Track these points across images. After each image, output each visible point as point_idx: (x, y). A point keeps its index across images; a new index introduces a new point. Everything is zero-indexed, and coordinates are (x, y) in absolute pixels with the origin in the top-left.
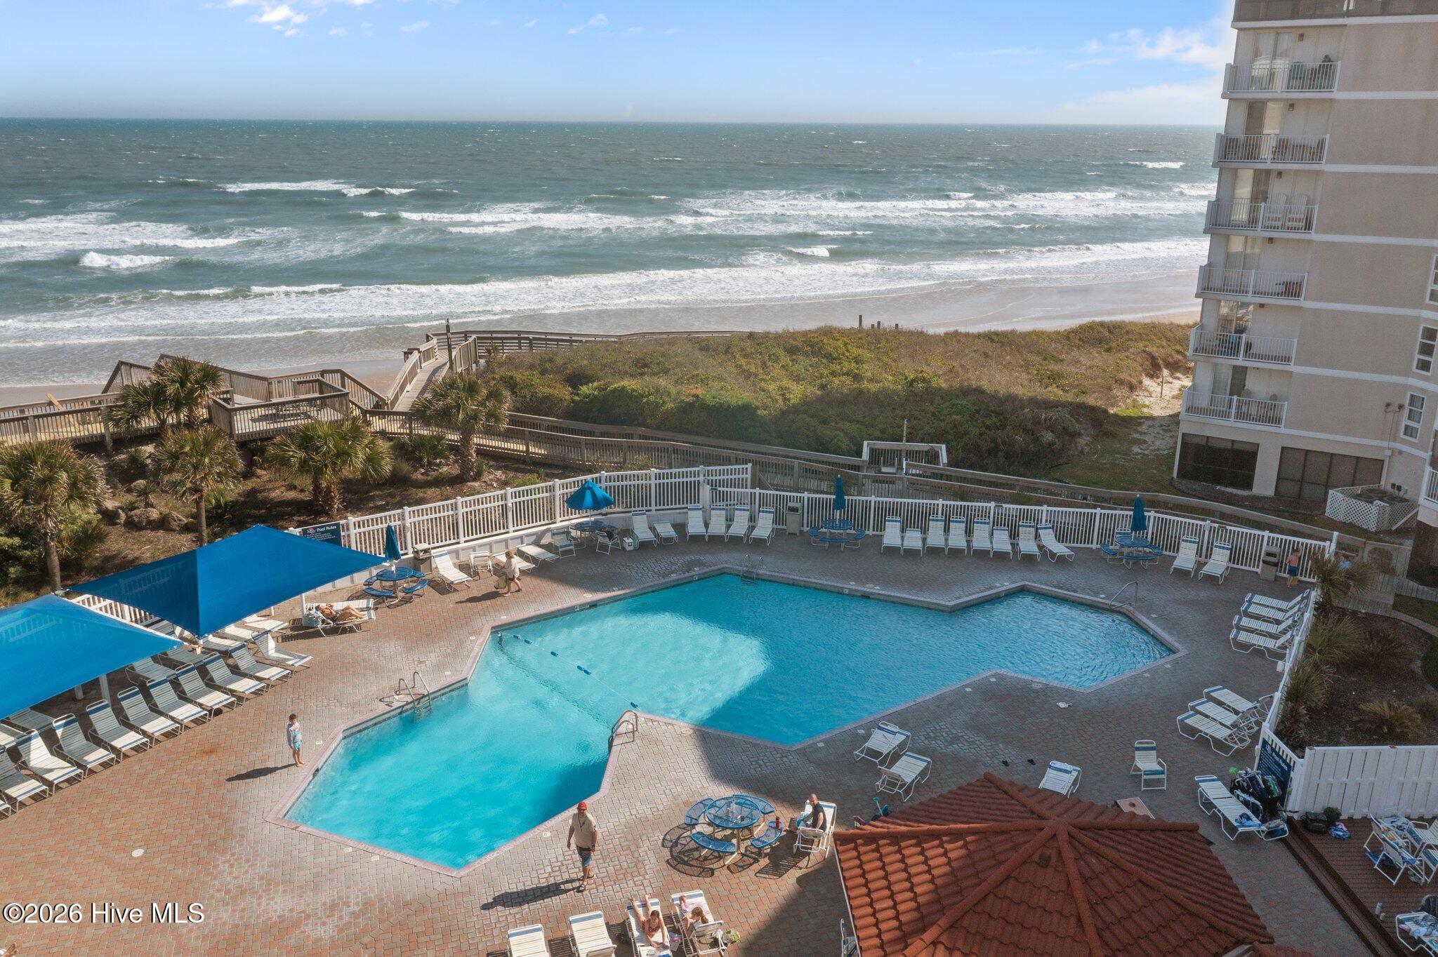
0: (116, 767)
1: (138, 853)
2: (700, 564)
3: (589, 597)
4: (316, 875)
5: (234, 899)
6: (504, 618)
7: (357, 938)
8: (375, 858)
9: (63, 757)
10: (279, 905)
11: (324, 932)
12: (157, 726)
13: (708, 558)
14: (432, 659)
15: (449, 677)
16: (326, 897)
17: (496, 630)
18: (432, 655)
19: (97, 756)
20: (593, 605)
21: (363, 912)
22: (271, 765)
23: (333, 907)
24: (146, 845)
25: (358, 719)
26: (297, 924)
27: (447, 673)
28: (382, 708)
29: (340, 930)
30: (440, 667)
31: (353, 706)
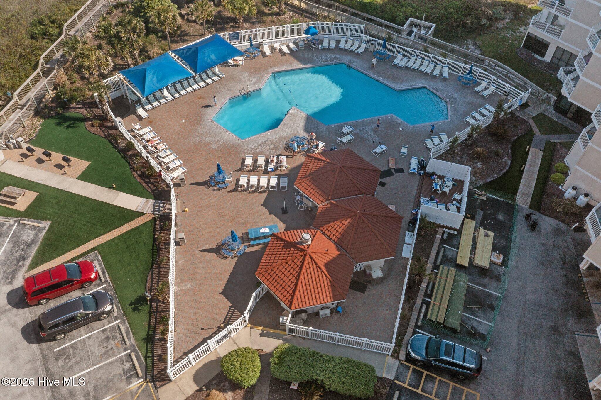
0: (181, 98)
1: (183, 121)
2: (337, 59)
3: (301, 66)
4: (215, 134)
5: (200, 136)
6: (276, 70)
7: (220, 149)
8: (227, 133)
9: (170, 94)
10: (208, 139)
11: (214, 147)
12: (189, 89)
13: (340, 57)
14: (254, 80)
15: (256, 87)
16: (216, 140)
17: (273, 73)
18: (255, 79)
19: (177, 95)
20: (301, 69)
21: (222, 144)
22: (211, 105)
23: (217, 142)
24: (185, 120)
25: (233, 96)
26: (210, 144)
27: (256, 86)
28: (239, 93)
29: (217, 147)
30: (255, 83)
31: (233, 91)
